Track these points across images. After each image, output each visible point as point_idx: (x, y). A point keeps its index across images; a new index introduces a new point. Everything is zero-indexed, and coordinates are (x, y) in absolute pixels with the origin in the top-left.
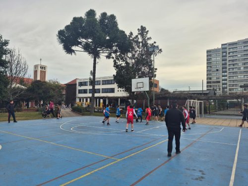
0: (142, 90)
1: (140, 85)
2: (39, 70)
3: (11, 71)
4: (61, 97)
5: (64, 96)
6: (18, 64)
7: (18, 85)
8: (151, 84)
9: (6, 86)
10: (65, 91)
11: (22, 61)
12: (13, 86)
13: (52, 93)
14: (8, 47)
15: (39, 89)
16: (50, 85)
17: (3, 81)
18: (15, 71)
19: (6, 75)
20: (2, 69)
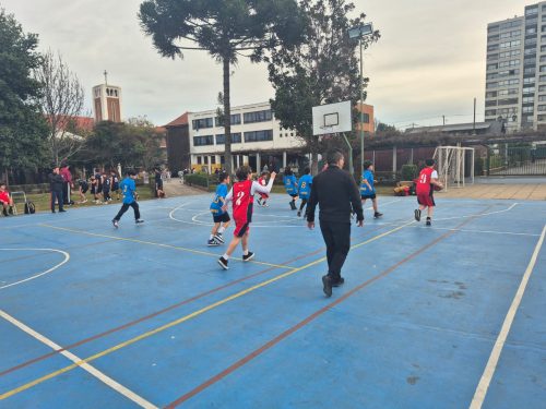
0: (336, 130)
1: (331, 120)
2: (104, 96)
3: (50, 104)
4: (158, 156)
5: (165, 153)
6: (62, 87)
7: (68, 134)
8: (356, 116)
9: (44, 137)
10: (164, 141)
11: (71, 80)
12: (58, 136)
13: (139, 147)
14: (37, 50)
15: (111, 140)
16: (133, 130)
17: (38, 127)
18: (57, 103)
19: (41, 114)
20: (30, 101)
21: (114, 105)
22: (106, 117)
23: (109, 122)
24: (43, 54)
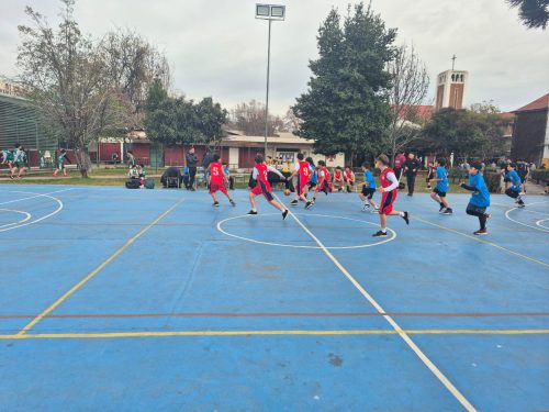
2: (449, 82)
3: (397, 94)
4: (499, 146)
5: (509, 143)
6: (410, 77)
7: (407, 122)
9: (386, 126)
10: (510, 129)
11: (419, 69)
12: (399, 124)
13: (479, 135)
14: (394, 44)
15: (448, 128)
16: (474, 117)
17: (383, 115)
18: (403, 93)
19: (387, 104)
20: (380, 92)
21: (458, 91)
22: (446, 104)
23: (450, 109)
24: (399, 47)
